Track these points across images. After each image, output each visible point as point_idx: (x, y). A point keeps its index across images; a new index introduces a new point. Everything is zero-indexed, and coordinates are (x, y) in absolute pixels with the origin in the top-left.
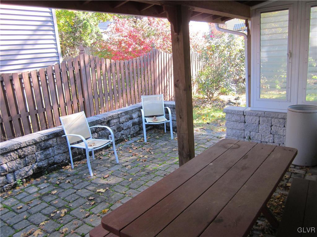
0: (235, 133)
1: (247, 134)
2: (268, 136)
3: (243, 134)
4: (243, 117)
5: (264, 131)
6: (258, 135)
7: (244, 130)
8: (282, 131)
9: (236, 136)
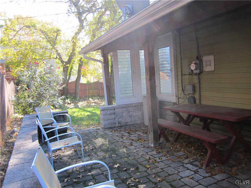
0: (110, 122)
1: (117, 121)
2: (128, 119)
3: (114, 121)
4: (114, 110)
5: (126, 116)
6: (123, 119)
7: (115, 119)
8: (135, 113)
9: (110, 124)
